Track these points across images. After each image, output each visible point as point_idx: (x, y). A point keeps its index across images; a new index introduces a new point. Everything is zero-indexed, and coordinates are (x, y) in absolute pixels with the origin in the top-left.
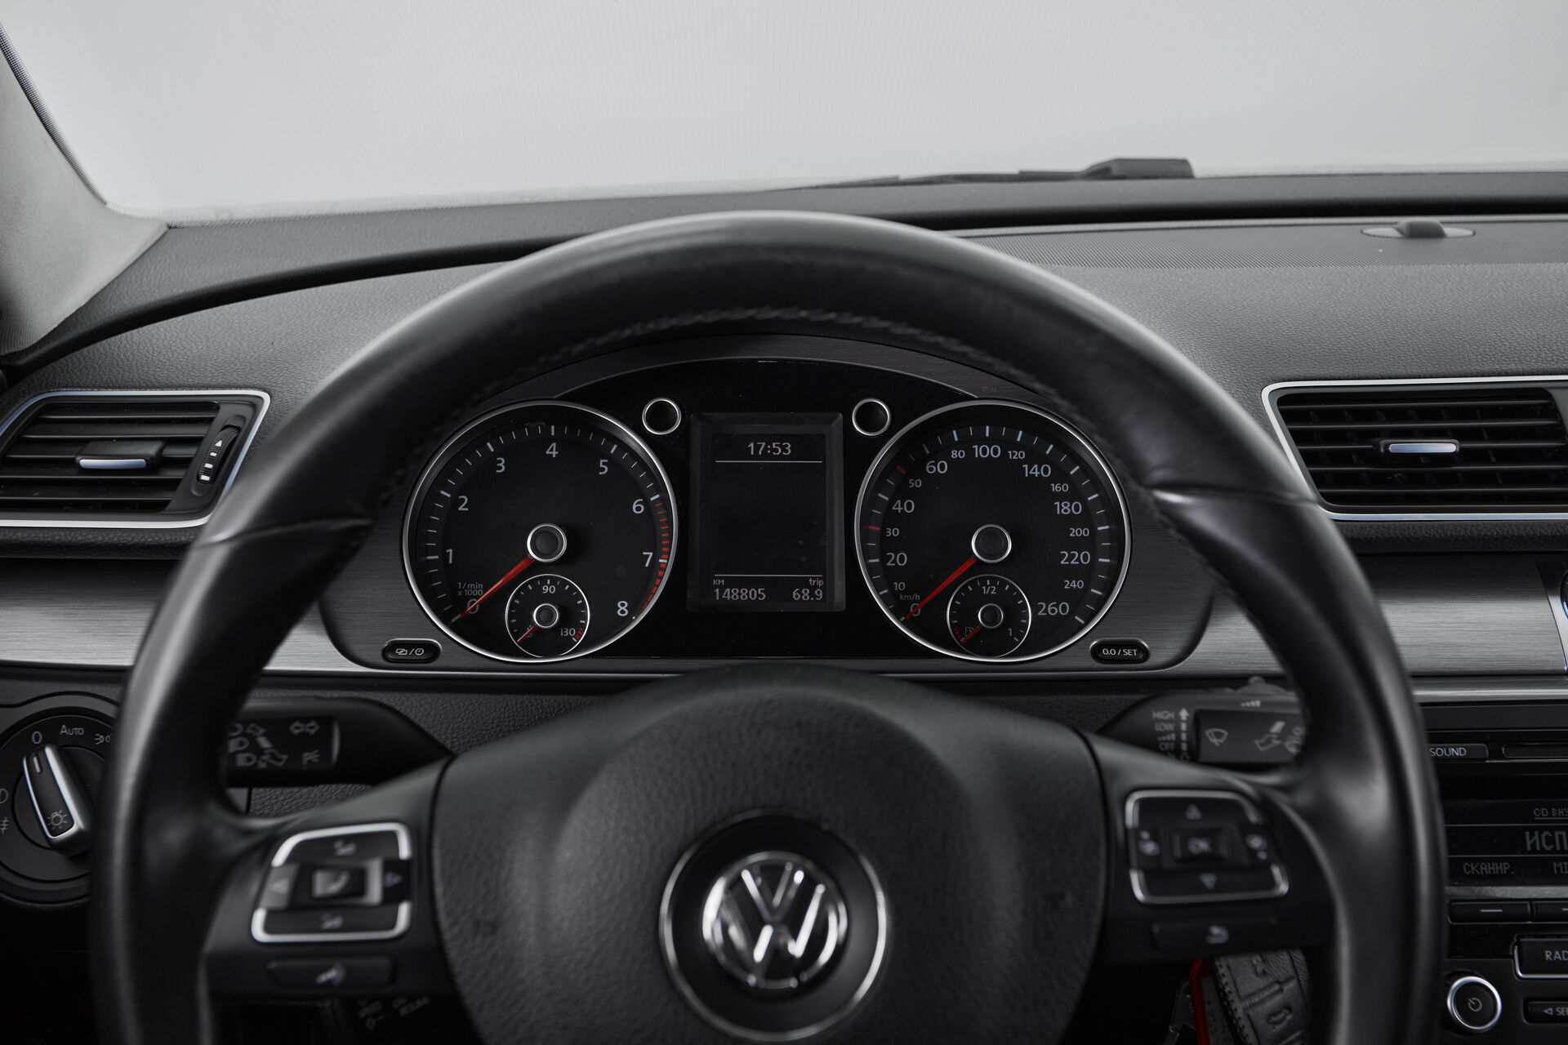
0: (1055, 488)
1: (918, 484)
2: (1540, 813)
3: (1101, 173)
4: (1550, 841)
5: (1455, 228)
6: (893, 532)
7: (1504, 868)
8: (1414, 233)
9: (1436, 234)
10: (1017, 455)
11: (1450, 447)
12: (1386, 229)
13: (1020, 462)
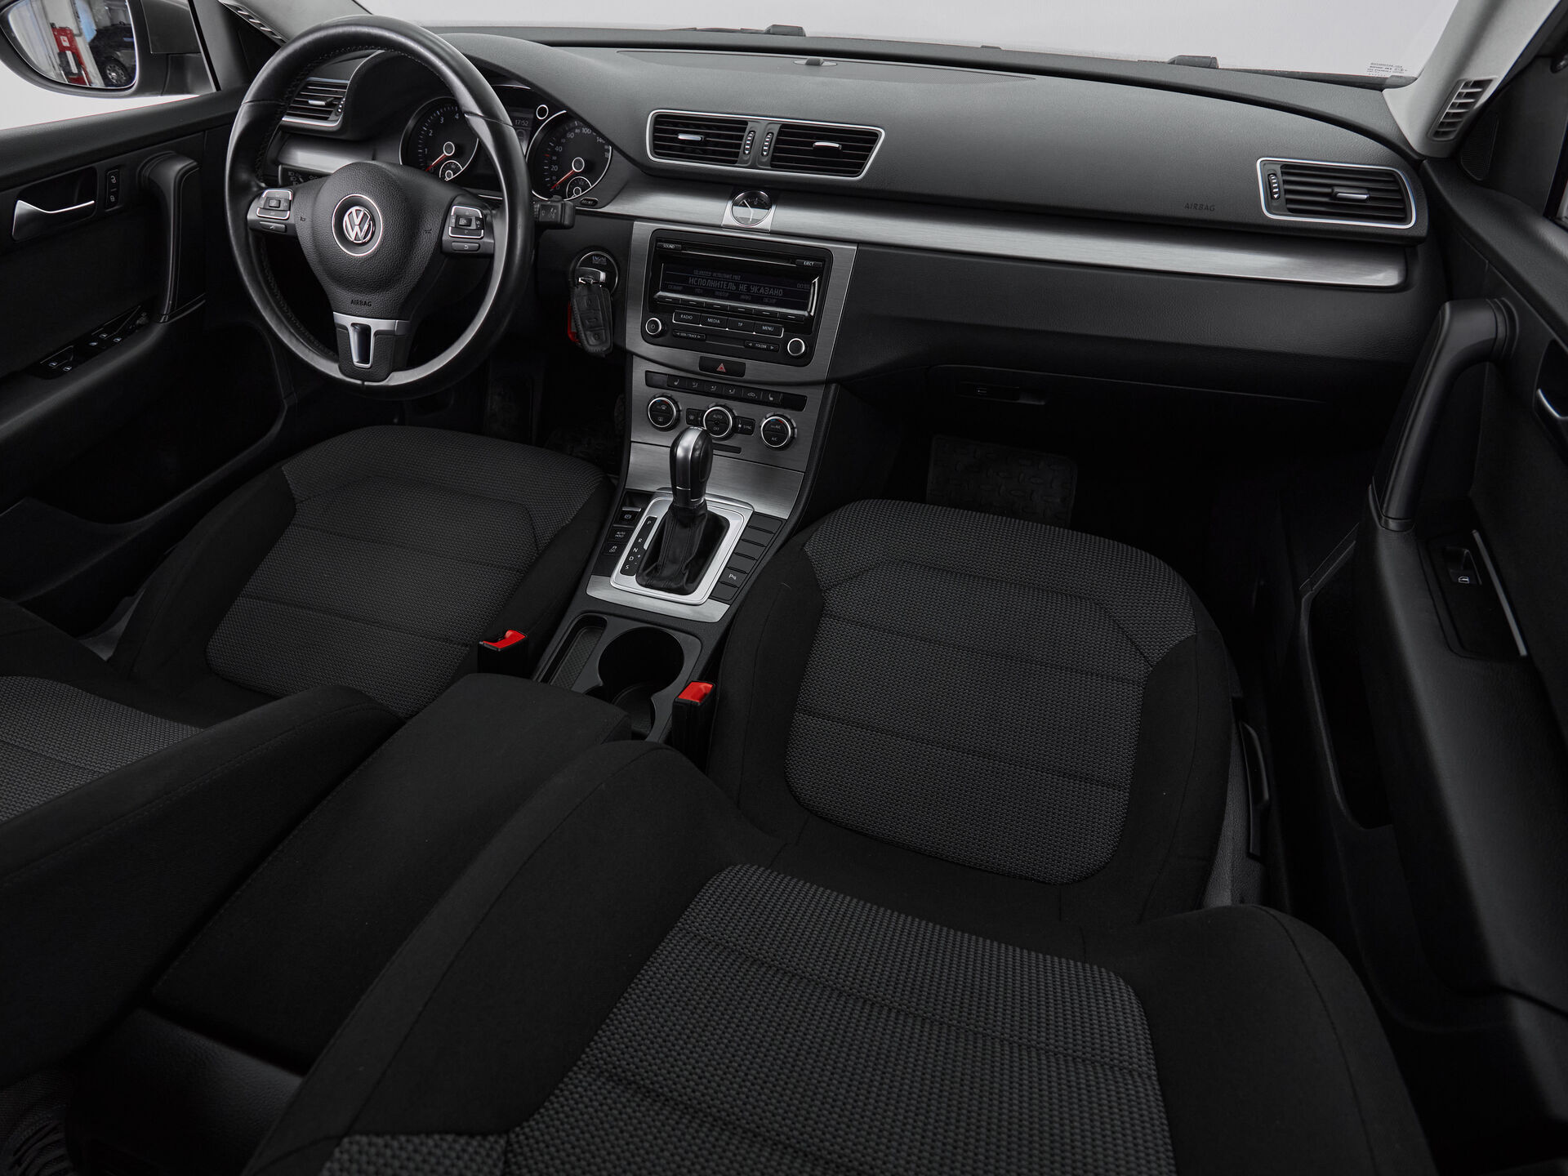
2: (696, 272)
4: (697, 282)
5: (827, 62)
6: (554, 158)
7: (680, 288)
8: (809, 64)
9: (818, 64)
11: (697, 138)
12: (802, 61)
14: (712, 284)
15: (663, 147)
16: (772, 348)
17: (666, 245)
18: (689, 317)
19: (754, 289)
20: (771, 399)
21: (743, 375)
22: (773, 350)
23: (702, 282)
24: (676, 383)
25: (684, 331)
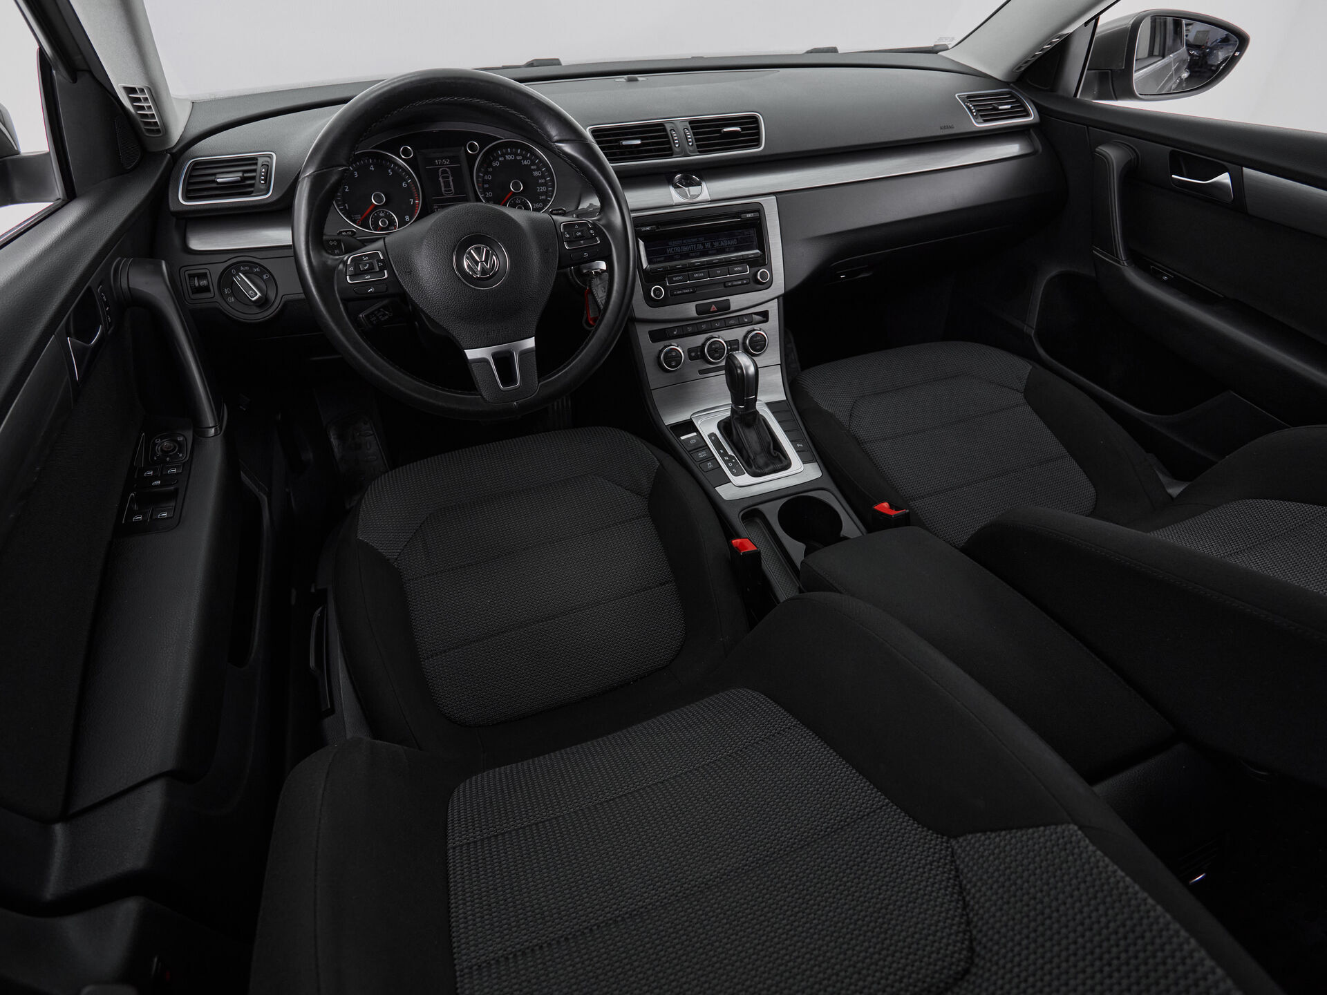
0: (532, 167)
1: (490, 170)
2: (670, 243)
3: (531, 64)
4: (673, 250)
5: (641, 78)
6: (486, 186)
7: (662, 259)
8: (630, 80)
9: (636, 80)
10: (519, 158)
11: (638, 142)
12: (623, 79)
13: (520, 160)
14: (684, 249)
15: (614, 154)
16: (745, 282)
17: (643, 229)
18: (680, 278)
19: (716, 244)
20: (746, 320)
21: (729, 308)
22: (745, 284)
23: (677, 249)
24: (675, 333)
25: (679, 289)
